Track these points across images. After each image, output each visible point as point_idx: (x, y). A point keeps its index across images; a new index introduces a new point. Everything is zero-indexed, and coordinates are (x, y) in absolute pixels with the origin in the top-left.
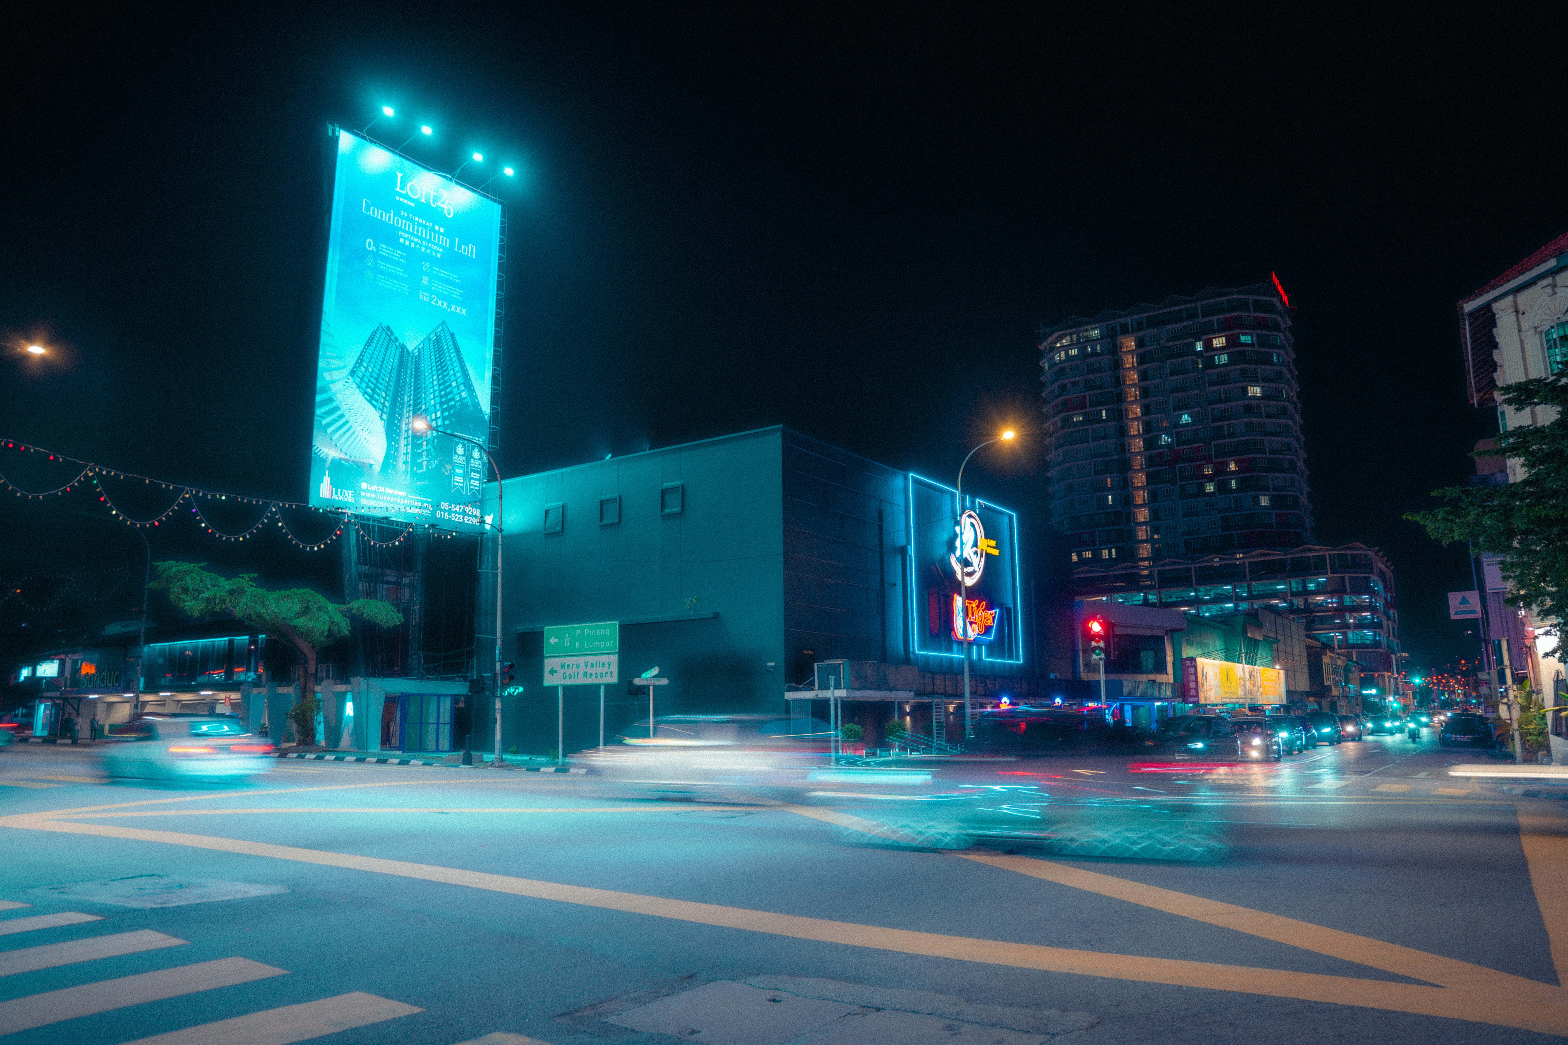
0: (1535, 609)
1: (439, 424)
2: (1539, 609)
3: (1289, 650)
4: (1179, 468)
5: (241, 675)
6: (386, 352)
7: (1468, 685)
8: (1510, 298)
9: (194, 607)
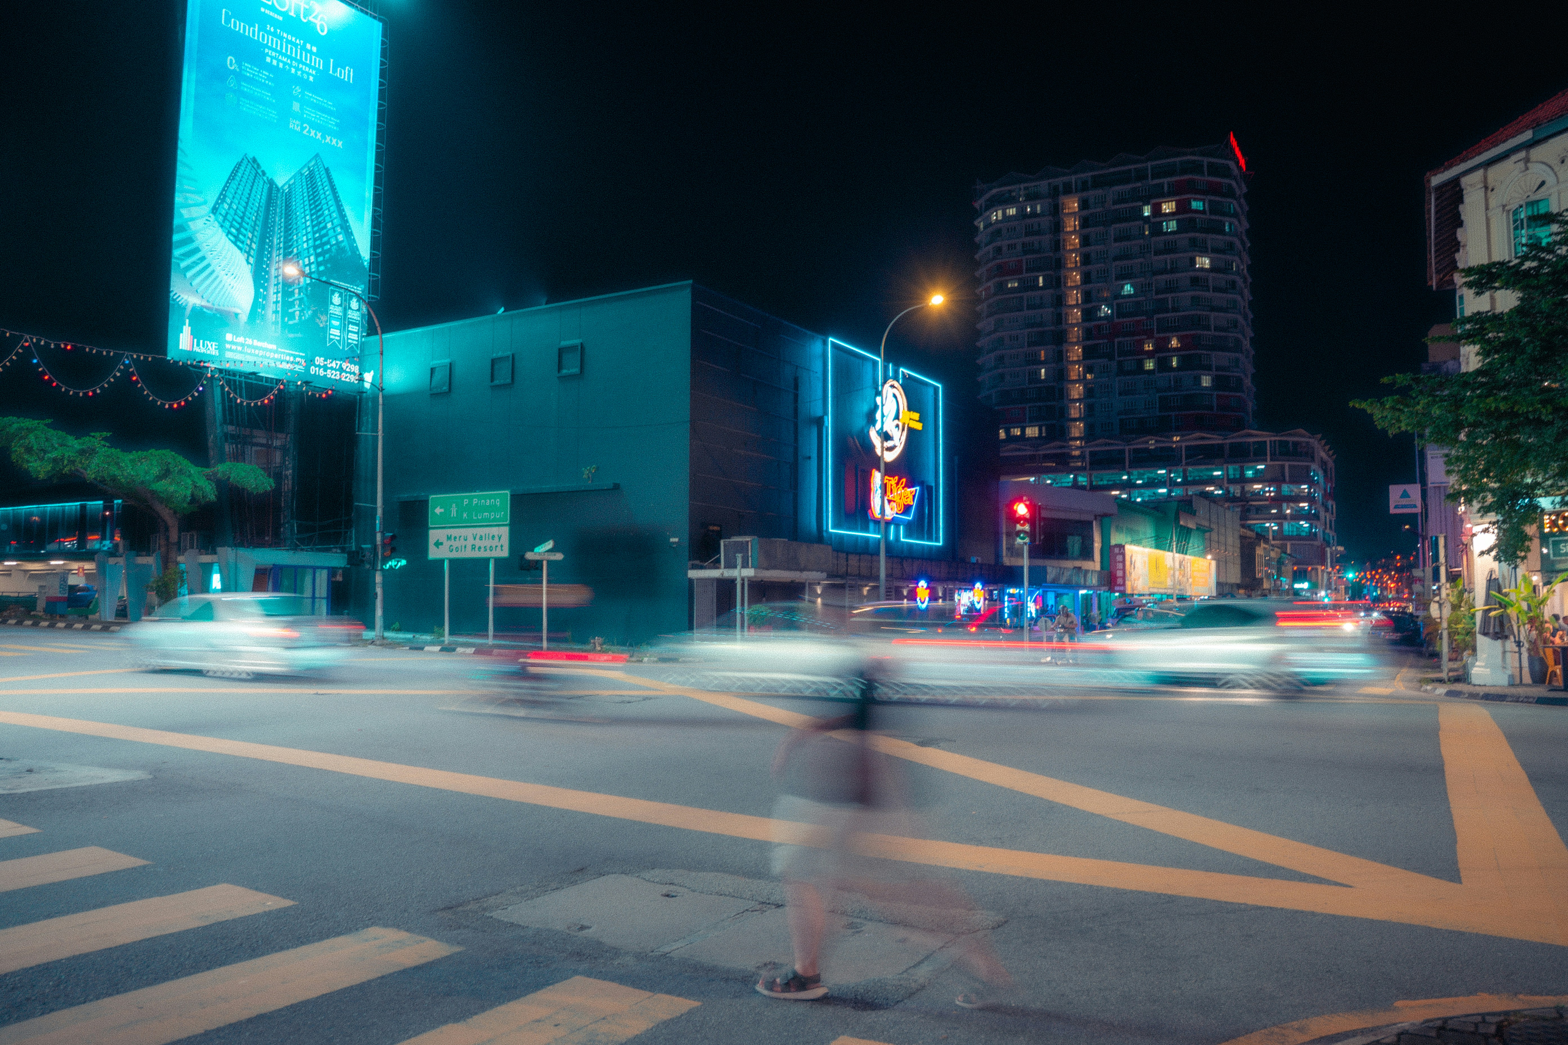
0: (1476, 505)
1: (313, 270)
2: (1480, 505)
3: (1222, 539)
4: (1119, 343)
5: (94, 543)
6: (252, 187)
7: (1401, 581)
8: (1481, 172)
9: (39, 468)
